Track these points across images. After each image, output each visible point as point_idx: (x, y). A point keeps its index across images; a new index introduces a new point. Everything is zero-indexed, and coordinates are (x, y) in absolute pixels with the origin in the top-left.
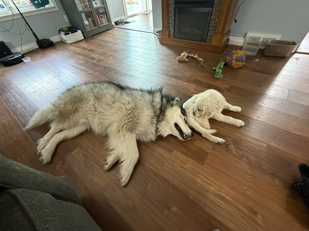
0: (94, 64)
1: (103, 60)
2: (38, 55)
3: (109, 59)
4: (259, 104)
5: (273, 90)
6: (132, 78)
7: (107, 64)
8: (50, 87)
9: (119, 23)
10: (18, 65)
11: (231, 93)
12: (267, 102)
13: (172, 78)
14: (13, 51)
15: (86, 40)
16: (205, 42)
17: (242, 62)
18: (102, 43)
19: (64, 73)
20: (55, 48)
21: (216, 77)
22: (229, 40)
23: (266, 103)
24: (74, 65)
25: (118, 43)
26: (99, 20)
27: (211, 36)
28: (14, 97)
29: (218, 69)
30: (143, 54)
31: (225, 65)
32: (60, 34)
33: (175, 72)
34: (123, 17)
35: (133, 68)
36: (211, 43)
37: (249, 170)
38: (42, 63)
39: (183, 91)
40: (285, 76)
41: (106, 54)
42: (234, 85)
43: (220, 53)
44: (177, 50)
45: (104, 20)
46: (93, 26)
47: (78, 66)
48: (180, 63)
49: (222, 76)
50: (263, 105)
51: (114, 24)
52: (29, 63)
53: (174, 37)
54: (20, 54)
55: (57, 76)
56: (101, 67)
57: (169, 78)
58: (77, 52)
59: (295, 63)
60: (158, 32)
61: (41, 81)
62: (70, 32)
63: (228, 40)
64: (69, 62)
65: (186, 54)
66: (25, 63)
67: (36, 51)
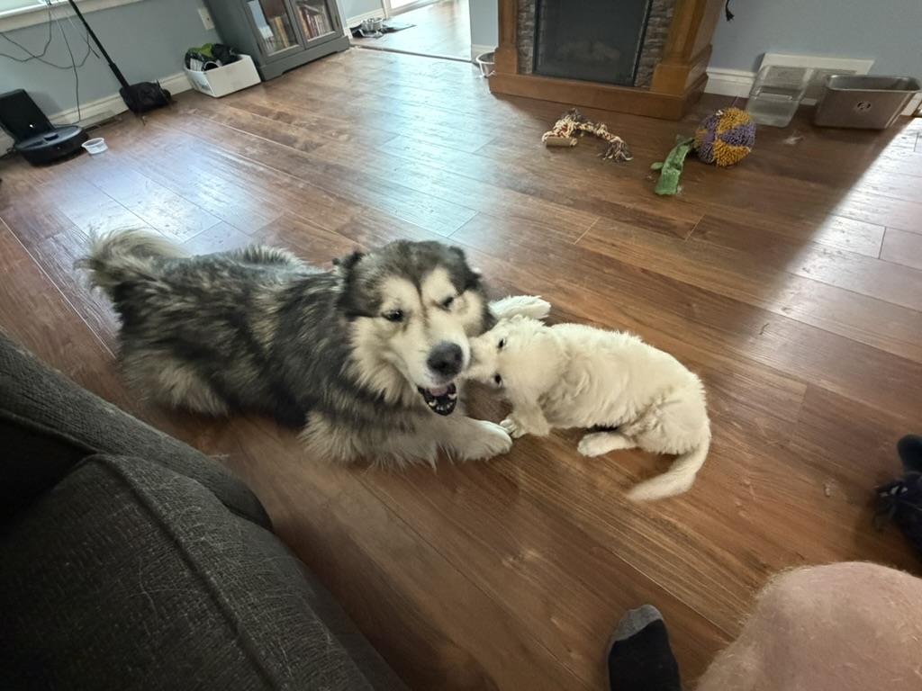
0: (293, 156)
1: (320, 145)
2: (127, 133)
3: (338, 142)
4: (790, 269)
5: (835, 230)
6: (408, 198)
7: (334, 155)
8: (167, 226)
9: (365, 32)
10: (70, 162)
11: (705, 238)
12: (814, 267)
13: (527, 196)
14: (54, 120)
15: (266, 87)
16: (632, 85)
17: (744, 145)
18: (315, 94)
19: (208, 183)
20: (176, 112)
21: (662, 192)
22: (707, 77)
23: (812, 269)
24: (234, 162)
25: (362, 94)
26: (304, 24)
27: (652, 67)
28: (69, 253)
29: (668, 168)
30: (441, 124)
31: (693, 155)
32: (189, 68)
33: (536, 178)
34: (376, 14)
35: (409, 166)
36: (648, 89)
37: (750, 456)
38: (142, 156)
39: (559, 235)
40: (875, 188)
41: (328, 128)
42: (716, 215)
43: (674, 121)
44: (546, 113)
45: (319, 22)
46: (286, 43)
47: (246, 164)
48: (553, 152)
49: (680, 189)
50: (801, 273)
51: (351, 37)
52: (103, 155)
53: (533, 73)
54: (75, 131)
55: (186, 194)
56: (314, 165)
57: (519, 195)
58: (243, 121)
59: (911, 148)
60: (485, 58)
61: (141, 207)
62: (218, 63)
63: (704, 77)
64: (218, 152)
65: (572, 125)
66: (90, 155)
67: (120, 122)
